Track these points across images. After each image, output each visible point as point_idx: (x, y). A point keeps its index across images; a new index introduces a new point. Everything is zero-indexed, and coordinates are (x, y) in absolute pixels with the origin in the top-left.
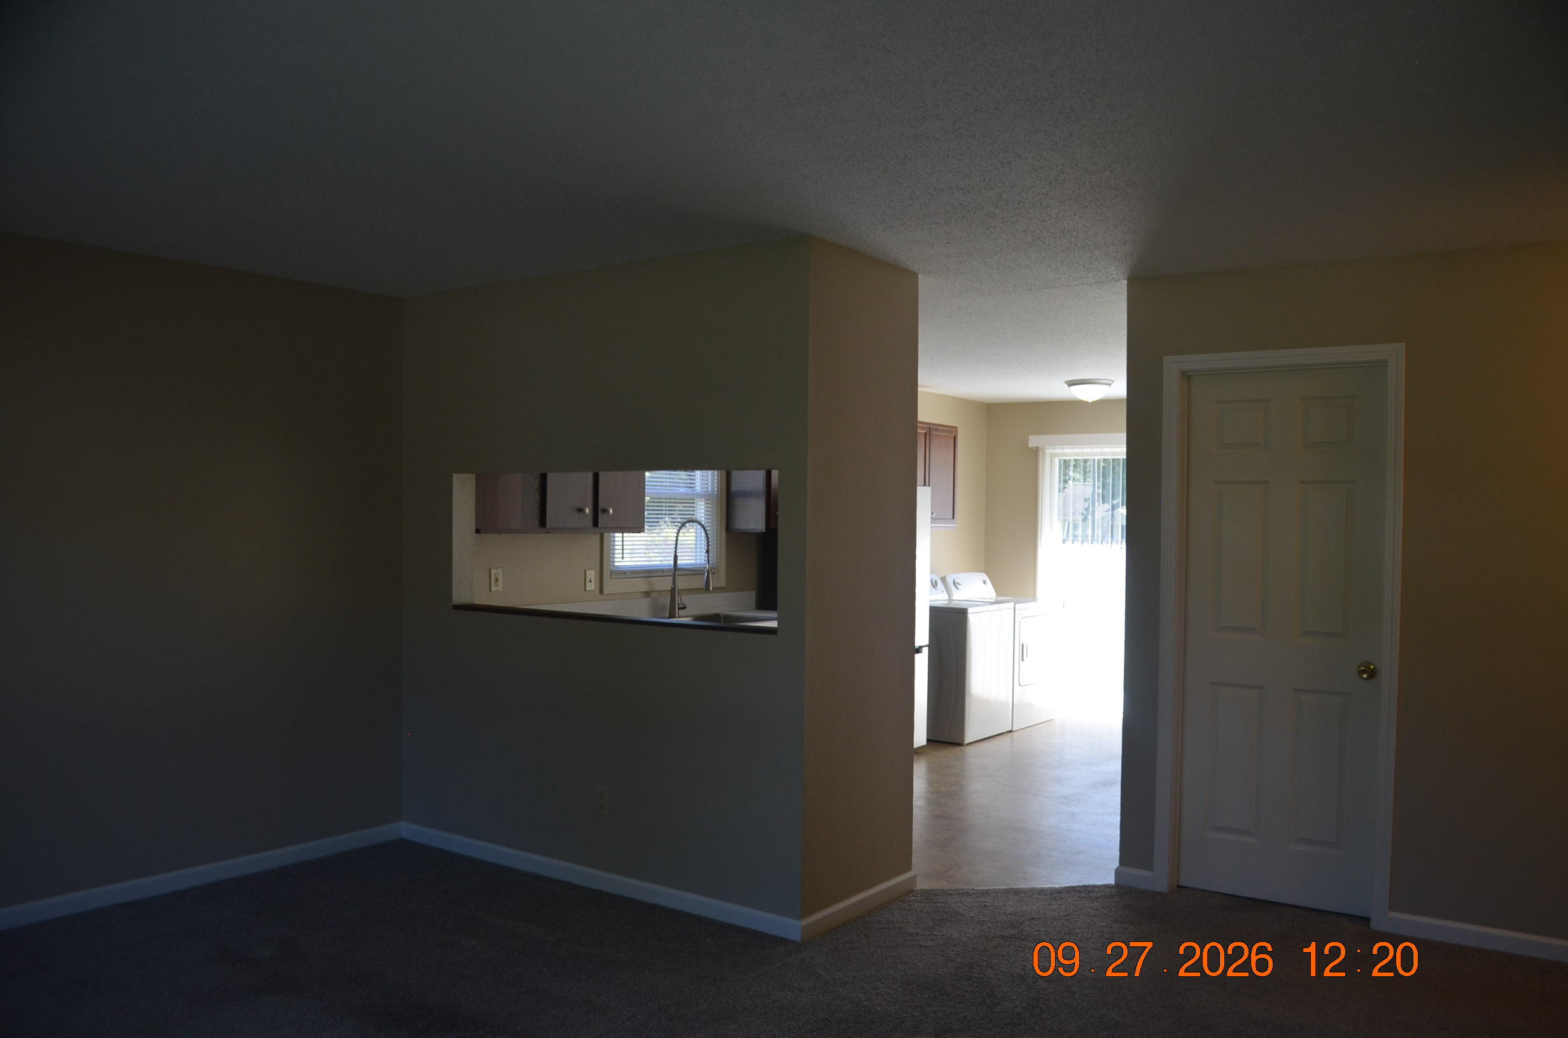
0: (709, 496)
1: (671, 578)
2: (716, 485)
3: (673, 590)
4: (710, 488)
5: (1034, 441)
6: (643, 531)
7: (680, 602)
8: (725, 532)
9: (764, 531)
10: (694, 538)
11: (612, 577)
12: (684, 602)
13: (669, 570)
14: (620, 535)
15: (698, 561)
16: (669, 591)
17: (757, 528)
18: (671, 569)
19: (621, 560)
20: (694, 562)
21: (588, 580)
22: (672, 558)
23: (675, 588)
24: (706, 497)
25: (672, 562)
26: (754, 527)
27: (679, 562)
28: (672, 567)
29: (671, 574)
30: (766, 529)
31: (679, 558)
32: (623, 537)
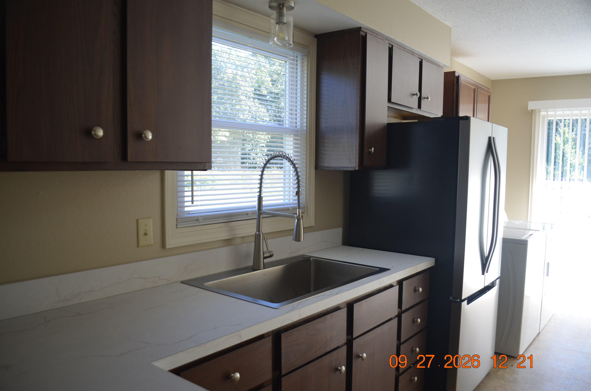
0: (297, 131)
1: (255, 221)
2: (305, 120)
3: (257, 237)
4: (298, 123)
5: (532, 105)
6: (210, 168)
7: (265, 249)
8: (314, 170)
9: (357, 169)
10: (282, 176)
11: (178, 226)
12: (270, 249)
13: (253, 213)
14: (189, 173)
15: (287, 201)
16: (253, 235)
17: (349, 166)
18: (256, 211)
19: (190, 204)
20: (282, 201)
21: (141, 233)
22: (256, 199)
23: (259, 235)
24: (295, 132)
25: (256, 204)
26: (346, 165)
27: (264, 203)
28: (257, 209)
29: (256, 217)
30: (359, 167)
31: (264, 199)
32: (192, 175)
